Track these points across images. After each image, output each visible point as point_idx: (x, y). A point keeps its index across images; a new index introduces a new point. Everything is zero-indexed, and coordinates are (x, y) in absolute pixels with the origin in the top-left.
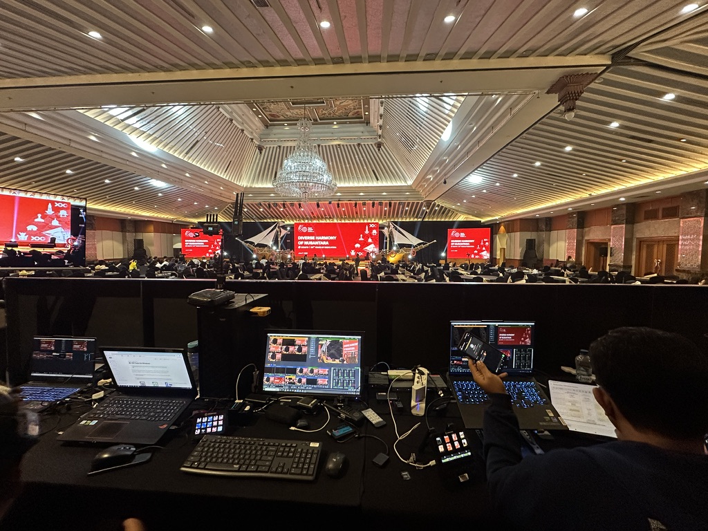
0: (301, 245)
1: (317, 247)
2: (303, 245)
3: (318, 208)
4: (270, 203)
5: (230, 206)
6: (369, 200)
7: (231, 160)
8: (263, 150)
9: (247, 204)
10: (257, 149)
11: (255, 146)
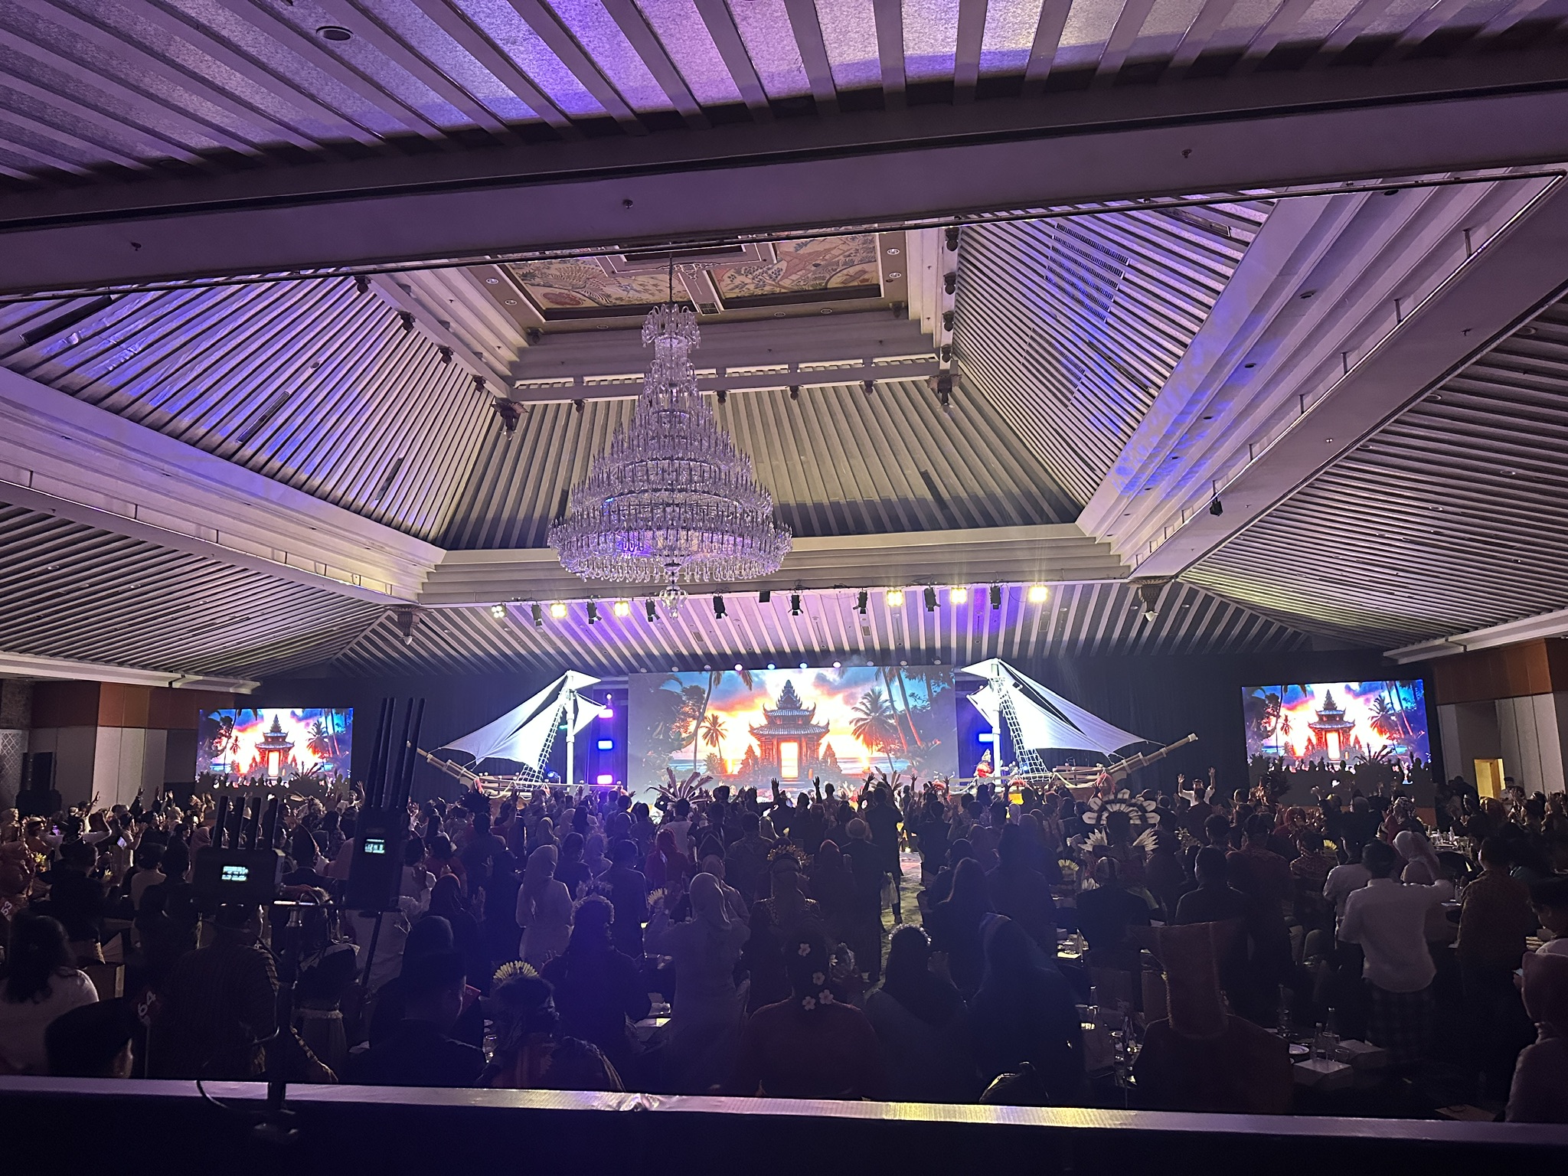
3: (719, 617)
4: (542, 602)
5: (389, 618)
6: (914, 581)
7: (402, 456)
8: (518, 419)
9: (454, 610)
10: (498, 414)
11: (491, 405)
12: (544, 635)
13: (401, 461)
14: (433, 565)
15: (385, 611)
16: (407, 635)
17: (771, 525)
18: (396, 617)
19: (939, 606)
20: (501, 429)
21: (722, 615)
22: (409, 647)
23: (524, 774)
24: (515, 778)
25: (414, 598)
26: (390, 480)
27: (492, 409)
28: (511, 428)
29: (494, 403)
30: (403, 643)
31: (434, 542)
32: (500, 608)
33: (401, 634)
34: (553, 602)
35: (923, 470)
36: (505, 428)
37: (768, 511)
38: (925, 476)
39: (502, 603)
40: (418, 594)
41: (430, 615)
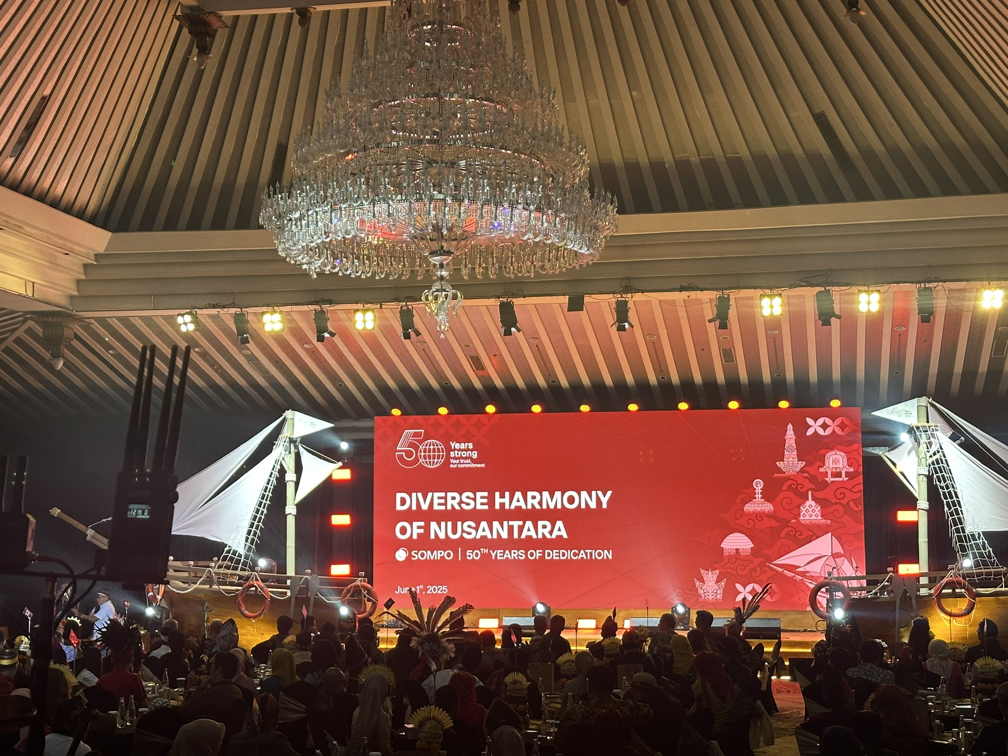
0: (410, 544)
1: (498, 554)
2: (424, 542)
3: (508, 333)
4: (250, 310)
5: (30, 332)
6: (801, 280)
7: (47, 92)
8: (214, 37)
9: (122, 320)
10: (185, 31)
11: (175, 16)
12: (252, 359)
13: (45, 101)
14: (92, 253)
15: (24, 322)
16: (57, 355)
17: (587, 194)
18: (39, 331)
19: (839, 317)
20: (189, 52)
21: (513, 329)
22: (59, 374)
23: (225, 559)
24: (213, 564)
25: (64, 302)
26: (30, 128)
27: (176, 23)
28: (204, 51)
29: (179, 13)
30: (51, 368)
31: (93, 220)
32: (188, 318)
33: (47, 355)
34: (265, 309)
35: (817, 111)
36: (195, 51)
37: (583, 171)
38: (821, 120)
39: (191, 309)
40: (72, 297)
41: (87, 328)
